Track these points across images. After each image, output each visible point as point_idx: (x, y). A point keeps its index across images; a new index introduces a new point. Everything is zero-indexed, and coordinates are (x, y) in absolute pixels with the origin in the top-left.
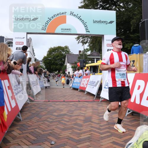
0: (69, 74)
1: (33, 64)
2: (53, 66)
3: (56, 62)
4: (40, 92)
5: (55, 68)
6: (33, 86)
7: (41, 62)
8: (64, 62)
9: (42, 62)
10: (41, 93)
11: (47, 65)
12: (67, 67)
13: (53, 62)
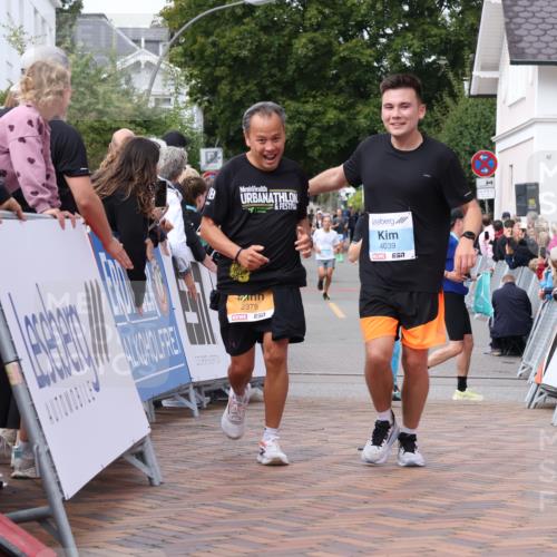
0: (522, 211)
1: (35, 69)
2: (309, 108)
3: (343, 48)
4: (138, 451)
5: (339, 129)
6: (43, 381)
7: (145, 56)
8: (460, 49)
9: (152, 44)
10: (154, 468)
11: (224, 88)
12: (503, 123)
13: (301, 46)
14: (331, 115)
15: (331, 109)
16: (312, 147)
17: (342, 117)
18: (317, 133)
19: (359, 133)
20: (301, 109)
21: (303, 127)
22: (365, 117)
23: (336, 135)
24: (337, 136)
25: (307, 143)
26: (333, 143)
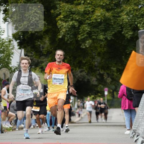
14: (99, 13)
15: (99, 9)
16: (84, 41)
17: (108, 14)
18: (87, 29)
19: (122, 28)
20: (74, 10)
21: (76, 24)
22: (127, 14)
23: (103, 31)
24: (105, 31)
25: (80, 37)
26: (101, 37)
